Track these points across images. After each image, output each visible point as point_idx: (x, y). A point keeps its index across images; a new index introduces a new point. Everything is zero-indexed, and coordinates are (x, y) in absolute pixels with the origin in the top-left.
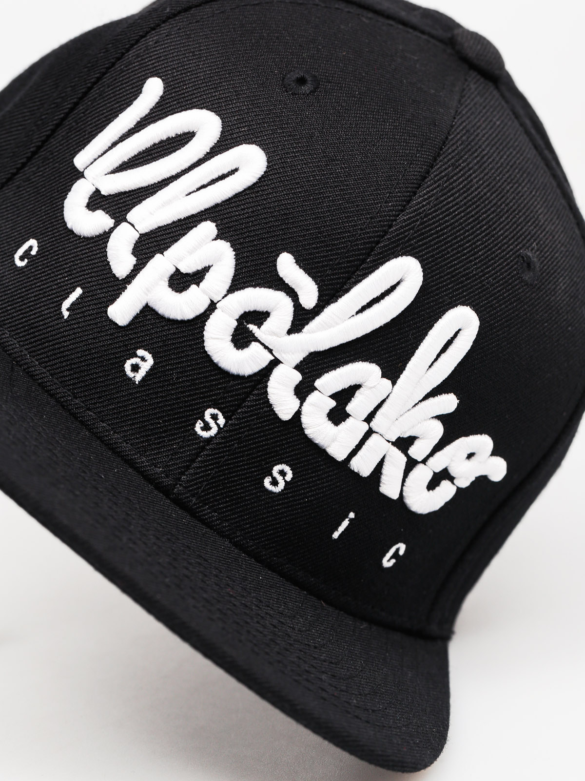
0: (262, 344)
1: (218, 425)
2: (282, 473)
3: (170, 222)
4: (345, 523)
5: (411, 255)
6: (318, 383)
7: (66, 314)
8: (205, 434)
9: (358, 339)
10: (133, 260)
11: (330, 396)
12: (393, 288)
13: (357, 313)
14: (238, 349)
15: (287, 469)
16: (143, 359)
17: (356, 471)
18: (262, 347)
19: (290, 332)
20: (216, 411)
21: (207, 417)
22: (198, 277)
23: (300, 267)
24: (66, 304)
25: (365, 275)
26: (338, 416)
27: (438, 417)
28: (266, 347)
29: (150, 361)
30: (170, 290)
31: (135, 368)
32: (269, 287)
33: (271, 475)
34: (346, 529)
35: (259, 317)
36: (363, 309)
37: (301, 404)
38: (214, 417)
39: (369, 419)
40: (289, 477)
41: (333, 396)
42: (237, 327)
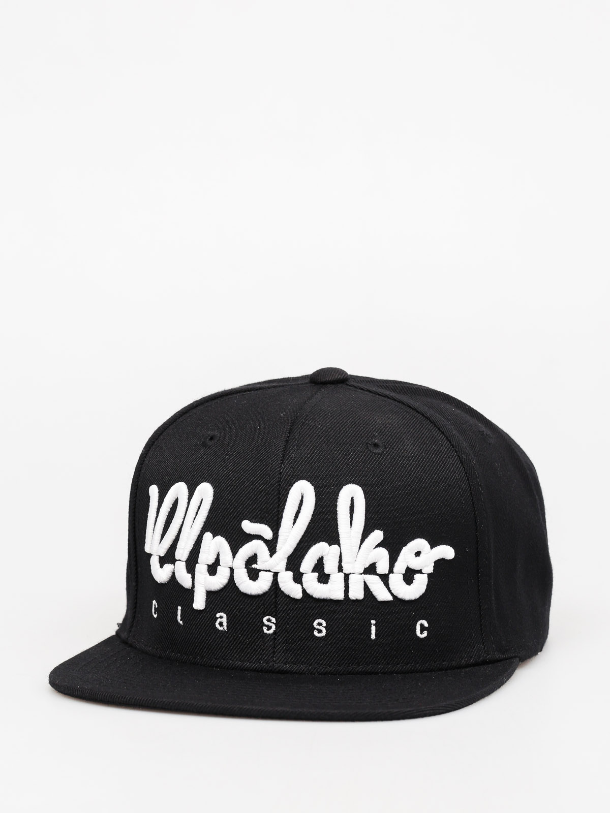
0: (264, 570)
1: (273, 623)
2: (320, 624)
3: (192, 546)
4: (373, 628)
5: (299, 480)
6: (302, 570)
7: (181, 622)
8: (271, 631)
9: (303, 536)
10: (190, 576)
11: (312, 572)
12: (302, 501)
13: (294, 524)
14: (255, 581)
15: (320, 621)
16: (221, 617)
17: (355, 599)
18: (264, 572)
19: (271, 556)
20: (267, 617)
21: (266, 623)
22: (217, 562)
23: (254, 523)
24: (179, 618)
25: (284, 505)
26: (324, 578)
27: (378, 546)
28: (266, 571)
29: (225, 616)
30: (211, 576)
31: (221, 624)
32: (248, 542)
33: (315, 629)
34: (376, 631)
35: (253, 559)
36: (295, 520)
37: (302, 585)
38: (269, 620)
39: (340, 569)
40: (324, 624)
41: (313, 571)
42: (247, 571)
